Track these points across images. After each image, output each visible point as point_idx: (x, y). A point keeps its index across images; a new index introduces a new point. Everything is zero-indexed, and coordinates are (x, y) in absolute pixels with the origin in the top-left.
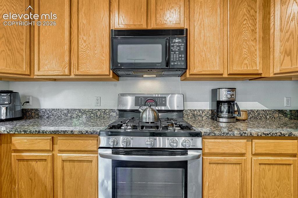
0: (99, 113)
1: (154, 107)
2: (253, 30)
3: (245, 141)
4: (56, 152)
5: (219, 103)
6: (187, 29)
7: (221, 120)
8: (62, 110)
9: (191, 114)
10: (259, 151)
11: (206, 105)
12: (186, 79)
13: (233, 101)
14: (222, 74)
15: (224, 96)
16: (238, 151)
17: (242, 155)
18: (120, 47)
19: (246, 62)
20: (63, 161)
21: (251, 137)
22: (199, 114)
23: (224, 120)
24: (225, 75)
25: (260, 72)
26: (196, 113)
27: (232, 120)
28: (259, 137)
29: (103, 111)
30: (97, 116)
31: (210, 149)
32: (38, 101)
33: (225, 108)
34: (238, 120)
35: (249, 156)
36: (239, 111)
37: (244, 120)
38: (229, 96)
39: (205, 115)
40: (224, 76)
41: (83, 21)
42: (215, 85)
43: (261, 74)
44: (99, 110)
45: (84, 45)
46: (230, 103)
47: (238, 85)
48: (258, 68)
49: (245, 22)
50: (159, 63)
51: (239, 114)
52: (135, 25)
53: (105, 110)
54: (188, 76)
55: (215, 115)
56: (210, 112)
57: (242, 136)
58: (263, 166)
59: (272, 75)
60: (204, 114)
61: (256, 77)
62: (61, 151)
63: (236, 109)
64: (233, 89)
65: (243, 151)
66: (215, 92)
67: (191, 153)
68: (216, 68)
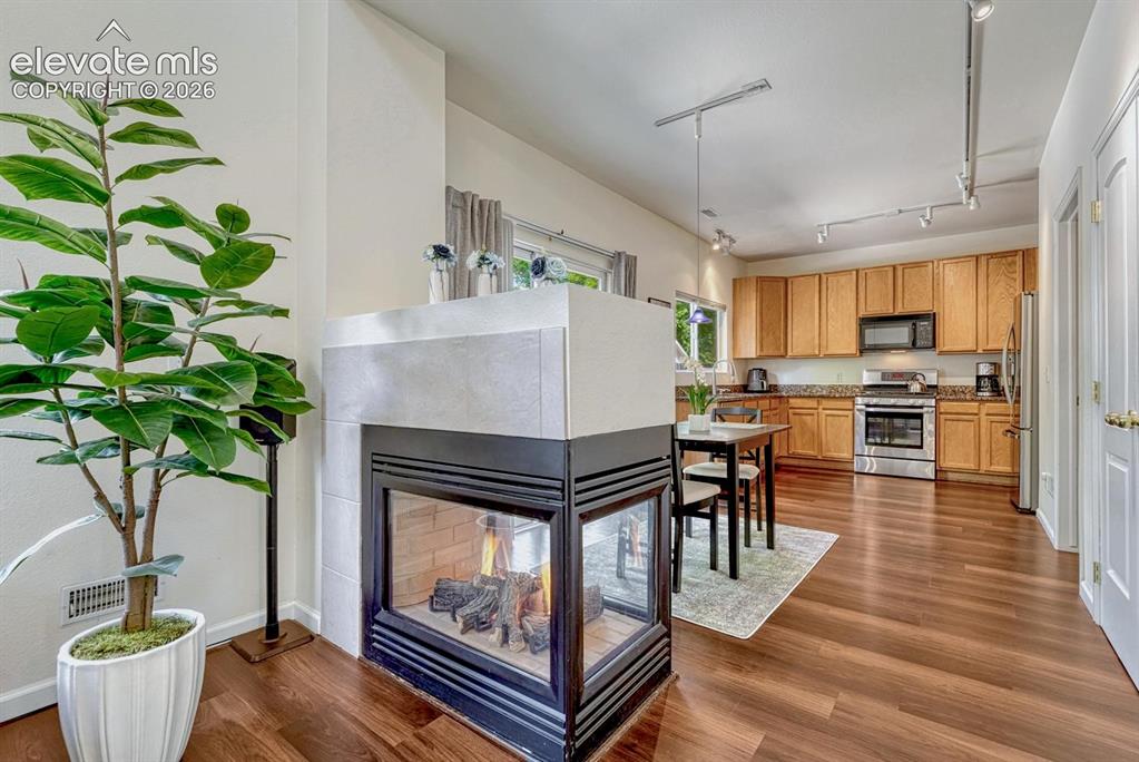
0: (840, 389)
3: (977, 404)
4: (820, 410)
5: (980, 378)
6: (934, 314)
7: (982, 394)
8: (801, 386)
10: (991, 412)
11: (968, 381)
13: (996, 376)
14: (977, 351)
15: (985, 370)
16: (971, 412)
17: (976, 414)
18: (867, 331)
19: (1003, 338)
20: (826, 415)
21: (982, 402)
23: (985, 394)
26: (957, 389)
28: (989, 401)
29: (845, 386)
32: (775, 377)
33: (986, 383)
35: (982, 416)
38: (991, 371)
40: (980, 352)
41: (832, 309)
44: (840, 385)
45: (833, 330)
52: (883, 311)
58: (994, 424)
60: (968, 389)
62: (824, 409)
65: (977, 412)
66: (976, 367)
67: (925, 409)
68: (970, 346)
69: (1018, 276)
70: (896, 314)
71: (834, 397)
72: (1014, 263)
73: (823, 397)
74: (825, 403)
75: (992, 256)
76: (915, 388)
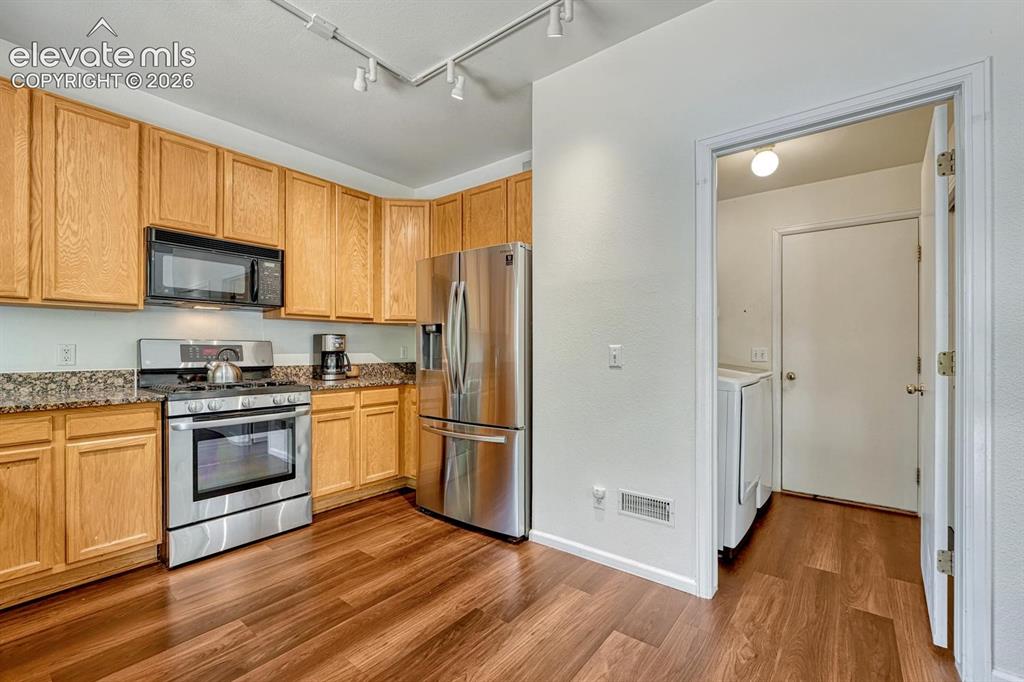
0: (73, 382)
1: (236, 363)
2: (364, 265)
3: (353, 393)
4: (60, 443)
5: (325, 355)
6: (283, 252)
7: (328, 377)
9: (281, 374)
10: (367, 402)
11: (305, 359)
12: (278, 318)
13: (342, 352)
14: (328, 317)
15: (330, 344)
16: (347, 405)
17: (351, 408)
19: (356, 302)
20: (81, 453)
21: (359, 389)
22: (294, 372)
23: (331, 377)
24: (333, 318)
25: (371, 317)
26: (289, 371)
27: (340, 377)
28: (366, 388)
29: (88, 375)
30: (68, 387)
31: (318, 406)
33: (332, 361)
34: (348, 377)
35: (357, 409)
36: (349, 365)
37: (356, 377)
38: (337, 345)
39: (304, 374)
40: (331, 319)
41: (69, 190)
42: (319, 329)
43: (372, 319)
44: (74, 374)
45: (73, 240)
46: (339, 354)
47: (349, 331)
48: (368, 312)
49: (355, 254)
50: (241, 295)
51: (349, 370)
52: (194, 225)
53: (93, 374)
54: (283, 315)
55: (318, 372)
56: (311, 369)
57: (350, 389)
58: (370, 418)
59: (383, 321)
60: (302, 372)
61: (367, 321)
62: (72, 439)
63: (346, 363)
64: (342, 336)
65: (352, 404)
66: (318, 339)
67: (299, 409)
68: (322, 308)
69: (369, 225)
70: (220, 237)
71: (108, 405)
72: (364, 209)
73: (68, 407)
74: (77, 423)
75: (347, 191)
76: (224, 374)
